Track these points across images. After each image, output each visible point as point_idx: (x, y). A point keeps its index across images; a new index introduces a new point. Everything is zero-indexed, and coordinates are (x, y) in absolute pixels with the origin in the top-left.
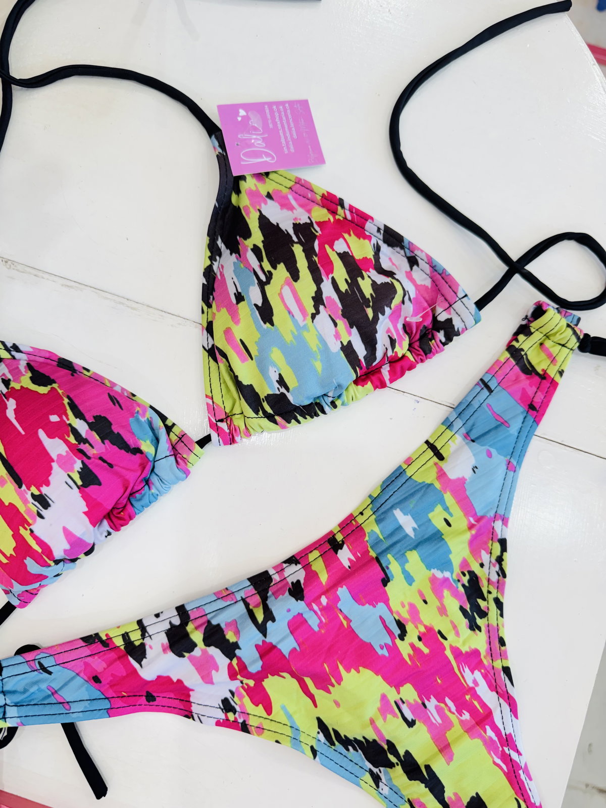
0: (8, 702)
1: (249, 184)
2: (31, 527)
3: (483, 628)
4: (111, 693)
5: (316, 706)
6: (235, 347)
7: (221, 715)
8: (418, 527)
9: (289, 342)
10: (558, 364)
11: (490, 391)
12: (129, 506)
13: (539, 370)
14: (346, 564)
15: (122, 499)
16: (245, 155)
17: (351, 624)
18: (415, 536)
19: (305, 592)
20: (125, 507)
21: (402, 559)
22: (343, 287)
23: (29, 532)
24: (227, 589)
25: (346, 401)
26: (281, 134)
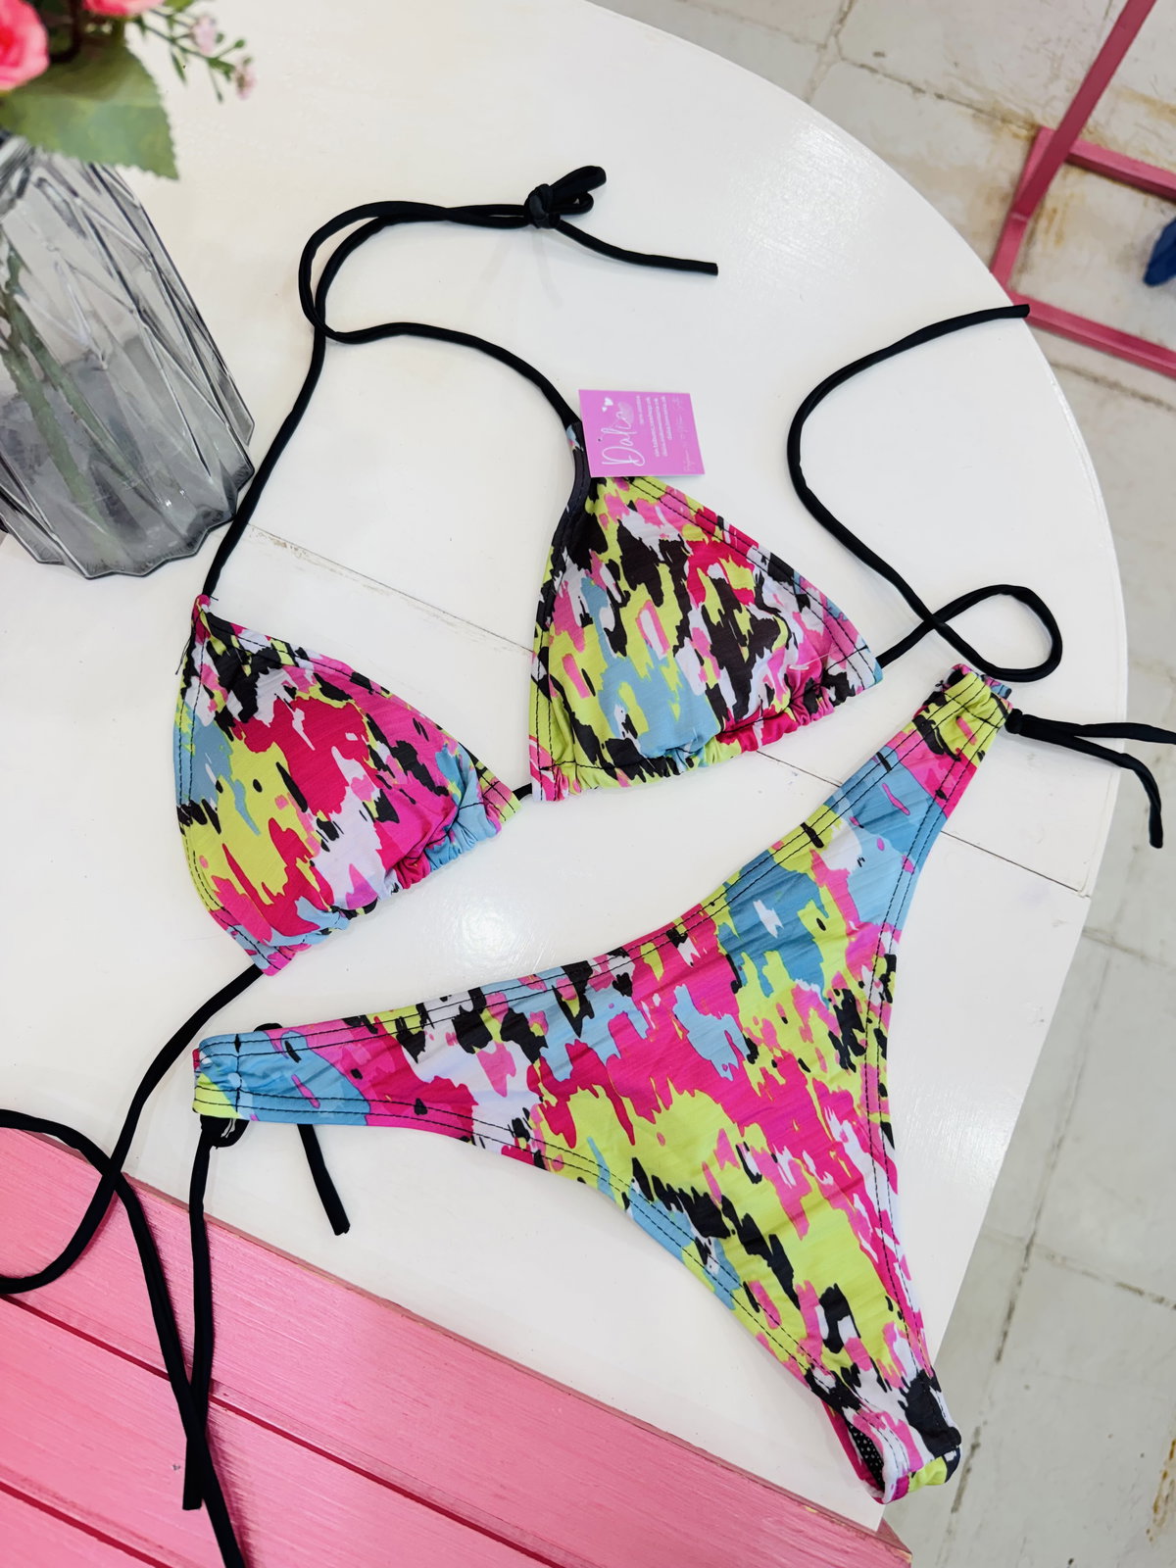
0: (244, 1085)
1: (609, 489)
2: (312, 859)
3: (858, 1069)
4: (372, 1095)
5: (633, 1142)
6: (575, 678)
7: (510, 1140)
8: (784, 925)
9: (642, 677)
10: (978, 744)
11: (889, 768)
12: (425, 859)
13: (953, 749)
14: (688, 960)
15: (418, 846)
16: (609, 453)
17: (688, 1036)
18: (778, 935)
19: (633, 986)
20: (419, 858)
21: (759, 958)
22: (715, 619)
23: (309, 864)
24: (535, 975)
25: (705, 760)
26: (654, 433)
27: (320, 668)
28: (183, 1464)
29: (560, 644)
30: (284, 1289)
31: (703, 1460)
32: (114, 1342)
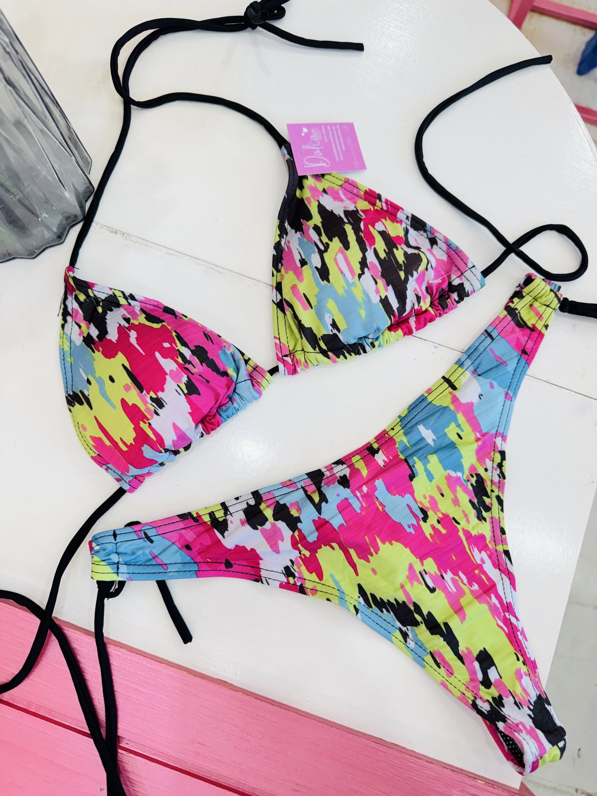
0: (121, 560)
1: (310, 182)
2: (150, 421)
3: (488, 520)
4: (199, 559)
5: (357, 574)
6: (299, 299)
7: (284, 579)
8: (437, 438)
9: (341, 295)
10: (544, 320)
11: (493, 339)
12: (218, 415)
13: (530, 324)
14: (382, 464)
15: (213, 408)
16: (308, 160)
17: (385, 509)
18: (434, 444)
19: (350, 482)
20: (214, 416)
21: (424, 460)
22: (383, 255)
23: (147, 425)
24: (290, 480)
25: (382, 343)
26: (334, 147)
27: (144, 305)
28: (105, 787)
29: (289, 279)
30: (157, 679)
31: (415, 759)
32: (58, 718)
